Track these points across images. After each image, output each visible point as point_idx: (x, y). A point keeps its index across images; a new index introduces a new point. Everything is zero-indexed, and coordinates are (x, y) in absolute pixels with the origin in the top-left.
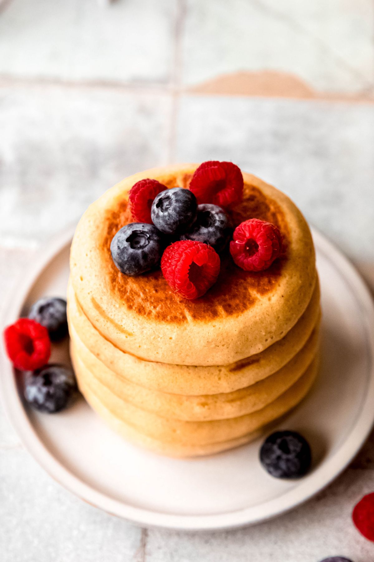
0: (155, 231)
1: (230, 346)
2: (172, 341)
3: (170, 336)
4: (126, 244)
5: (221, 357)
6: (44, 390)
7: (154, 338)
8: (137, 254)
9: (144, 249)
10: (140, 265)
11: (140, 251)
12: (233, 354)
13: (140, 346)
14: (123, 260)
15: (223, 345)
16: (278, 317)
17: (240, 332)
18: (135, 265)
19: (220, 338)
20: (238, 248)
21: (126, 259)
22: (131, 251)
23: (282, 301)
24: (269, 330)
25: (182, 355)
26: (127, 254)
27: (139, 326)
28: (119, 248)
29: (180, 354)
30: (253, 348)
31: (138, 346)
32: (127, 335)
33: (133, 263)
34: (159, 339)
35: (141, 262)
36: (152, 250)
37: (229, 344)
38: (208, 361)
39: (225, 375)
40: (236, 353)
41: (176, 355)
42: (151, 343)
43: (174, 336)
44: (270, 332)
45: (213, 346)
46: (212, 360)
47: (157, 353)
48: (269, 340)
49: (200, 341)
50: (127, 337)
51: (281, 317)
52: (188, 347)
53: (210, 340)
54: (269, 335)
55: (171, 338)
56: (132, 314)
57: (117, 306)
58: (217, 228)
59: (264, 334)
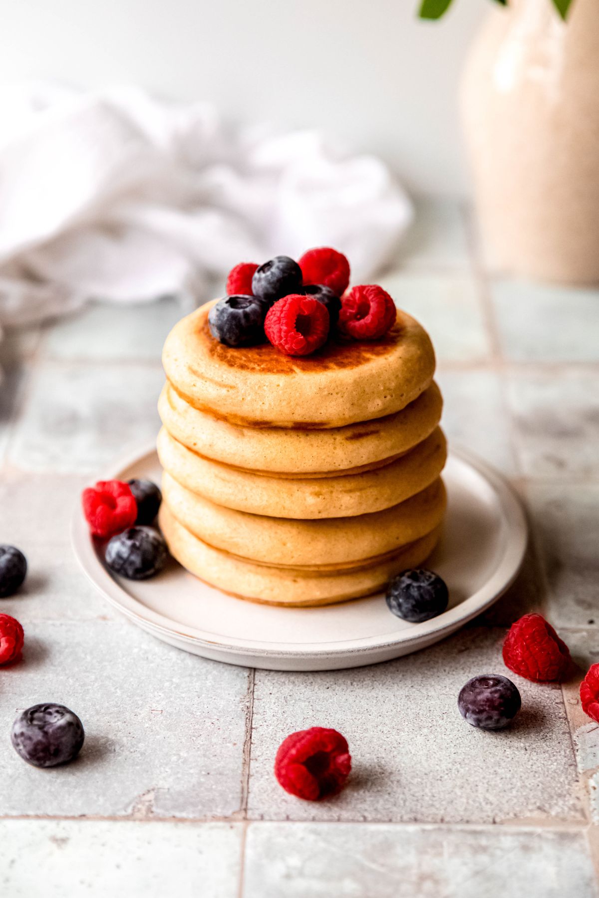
0: (256, 297)
1: (345, 395)
2: (279, 388)
3: (277, 383)
4: (226, 306)
5: (335, 407)
6: (129, 543)
7: (260, 387)
8: (238, 313)
9: (246, 309)
10: (241, 325)
11: (240, 311)
12: (348, 405)
13: (243, 399)
14: (222, 321)
15: (337, 393)
17: (355, 381)
18: (236, 325)
19: (333, 385)
20: (348, 314)
21: (226, 318)
22: (231, 310)
23: (400, 361)
24: (387, 384)
25: (292, 403)
26: (226, 313)
27: (242, 377)
28: (218, 310)
29: (289, 403)
30: (370, 403)
31: (241, 399)
32: (229, 389)
33: (234, 323)
34: (265, 387)
35: (243, 321)
36: (254, 312)
37: (344, 393)
38: (321, 413)
39: (341, 443)
40: (352, 404)
41: (284, 403)
42: (256, 393)
43: (282, 384)
44: (389, 389)
45: (326, 393)
46: (325, 411)
47: (263, 403)
48: (389, 397)
49: (311, 387)
50: (228, 391)
51: (400, 375)
52: (298, 394)
53: (322, 387)
54: (388, 391)
55: (278, 386)
56: (233, 370)
57: (217, 366)
58: (324, 295)
59: (382, 389)
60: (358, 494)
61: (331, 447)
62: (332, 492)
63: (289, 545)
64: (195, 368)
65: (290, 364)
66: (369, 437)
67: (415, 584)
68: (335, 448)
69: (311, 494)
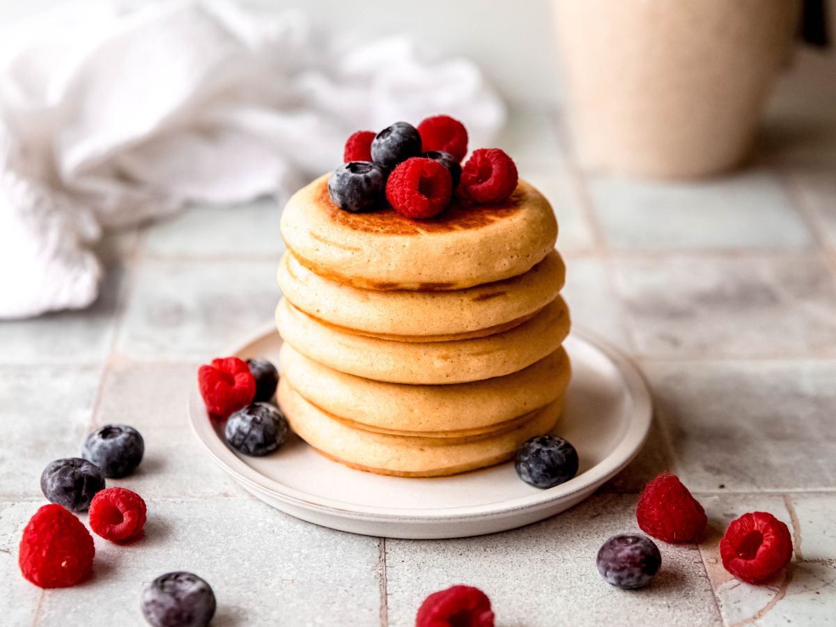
0: (378, 163)
1: (472, 255)
2: (405, 249)
3: (403, 244)
4: (347, 171)
5: (462, 267)
6: (249, 418)
7: (385, 248)
8: (359, 179)
9: (367, 174)
10: (362, 189)
11: (362, 176)
12: (476, 265)
13: (369, 261)
14: (343, 185)
15: (464, 253)
16: (523, 236)
17: (481, 241)
18: (357, 190)
19: (460, 245)
20: (470, 178)
21: (347, 183)
22: (352, 175)
23: (525, 222)
24: (513, 245)
25: (418, 264)
26: (347, 178)
27: (366, 240)
28: (338, 175)
29: (416, 263)
30: (497, 262)
31: (367, 261)
32: (354, 251)
33: (355, 187)
34: (391, 248)
35: (364, 186)
36: (375, 176)
37: (471, 252)
38: (448, 273)
39: (468, 304)
40: (479, 264)
41: (411, 264)
42: (382, 254)
43: (407, 245)
44: (515, 249)
45: (453, 253)
46: (452, 271)
47: (389, 264)
48: (515, 257)
49: (437, 248)
50: (353, 253)
51: (525, 237)
52: (424, 255)
53: (448, 247)
54: (514, 252)
55: (404, 246)
56: (356, 233)
57: (340, 230)
58: (444, 160)
59: (509, 248)
60: (486, 356)
61: (459, 308)
62: (459, 355)
63: (416, 411)
64: (318, 233)
65: (414, 227)
66: (496, 299)
67: (545, 449)
68: (462, 310)
69: (438, 357)
